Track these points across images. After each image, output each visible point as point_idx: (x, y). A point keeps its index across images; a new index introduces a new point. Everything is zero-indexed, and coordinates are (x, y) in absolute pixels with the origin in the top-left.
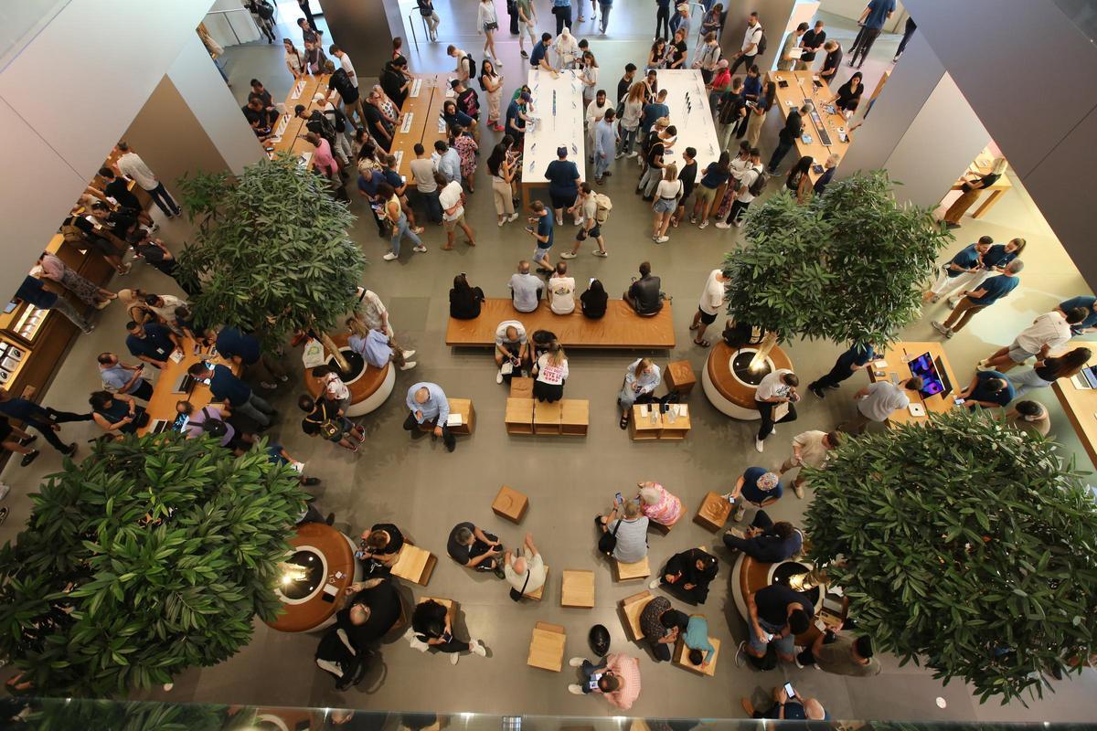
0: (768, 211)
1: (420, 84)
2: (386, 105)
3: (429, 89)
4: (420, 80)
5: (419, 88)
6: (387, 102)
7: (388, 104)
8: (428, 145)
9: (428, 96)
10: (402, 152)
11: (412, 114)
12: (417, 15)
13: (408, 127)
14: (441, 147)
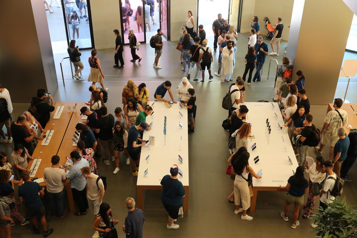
0: (330, 214)
1: (62, 109)
2: (32, 124)
3: (69, 113)
4: (63, 107)
5: (61, 112)
6: (34, 123)
7: (35, 125)
8: (64, 156)
9: (67, 118)
10: (40, 160)
11: (53, 131)
12: (67, 63)
13: (48, 141)
14: (75, 157)
